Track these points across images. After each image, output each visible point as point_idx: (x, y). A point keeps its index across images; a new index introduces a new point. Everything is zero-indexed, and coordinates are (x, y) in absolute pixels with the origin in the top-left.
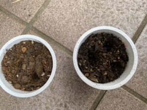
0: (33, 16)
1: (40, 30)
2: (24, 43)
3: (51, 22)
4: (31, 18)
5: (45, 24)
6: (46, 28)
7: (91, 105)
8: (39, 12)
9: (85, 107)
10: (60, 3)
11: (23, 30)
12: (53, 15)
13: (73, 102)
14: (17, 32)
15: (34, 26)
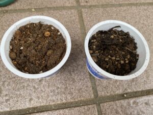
0: (89, 4)
1: (83, 16)
2: (53, 28)
3: (96, 19)
4: (86, 4)
5: (90, 16)
6: (88, 19)
7: (59, 102)
8: (95, 6)
9: (54, 98)
10: (116, 14)
11: (72, 5)
12: (103, 16)
13: (49, 84)
14: (68, 2)
15: (82, 10)
